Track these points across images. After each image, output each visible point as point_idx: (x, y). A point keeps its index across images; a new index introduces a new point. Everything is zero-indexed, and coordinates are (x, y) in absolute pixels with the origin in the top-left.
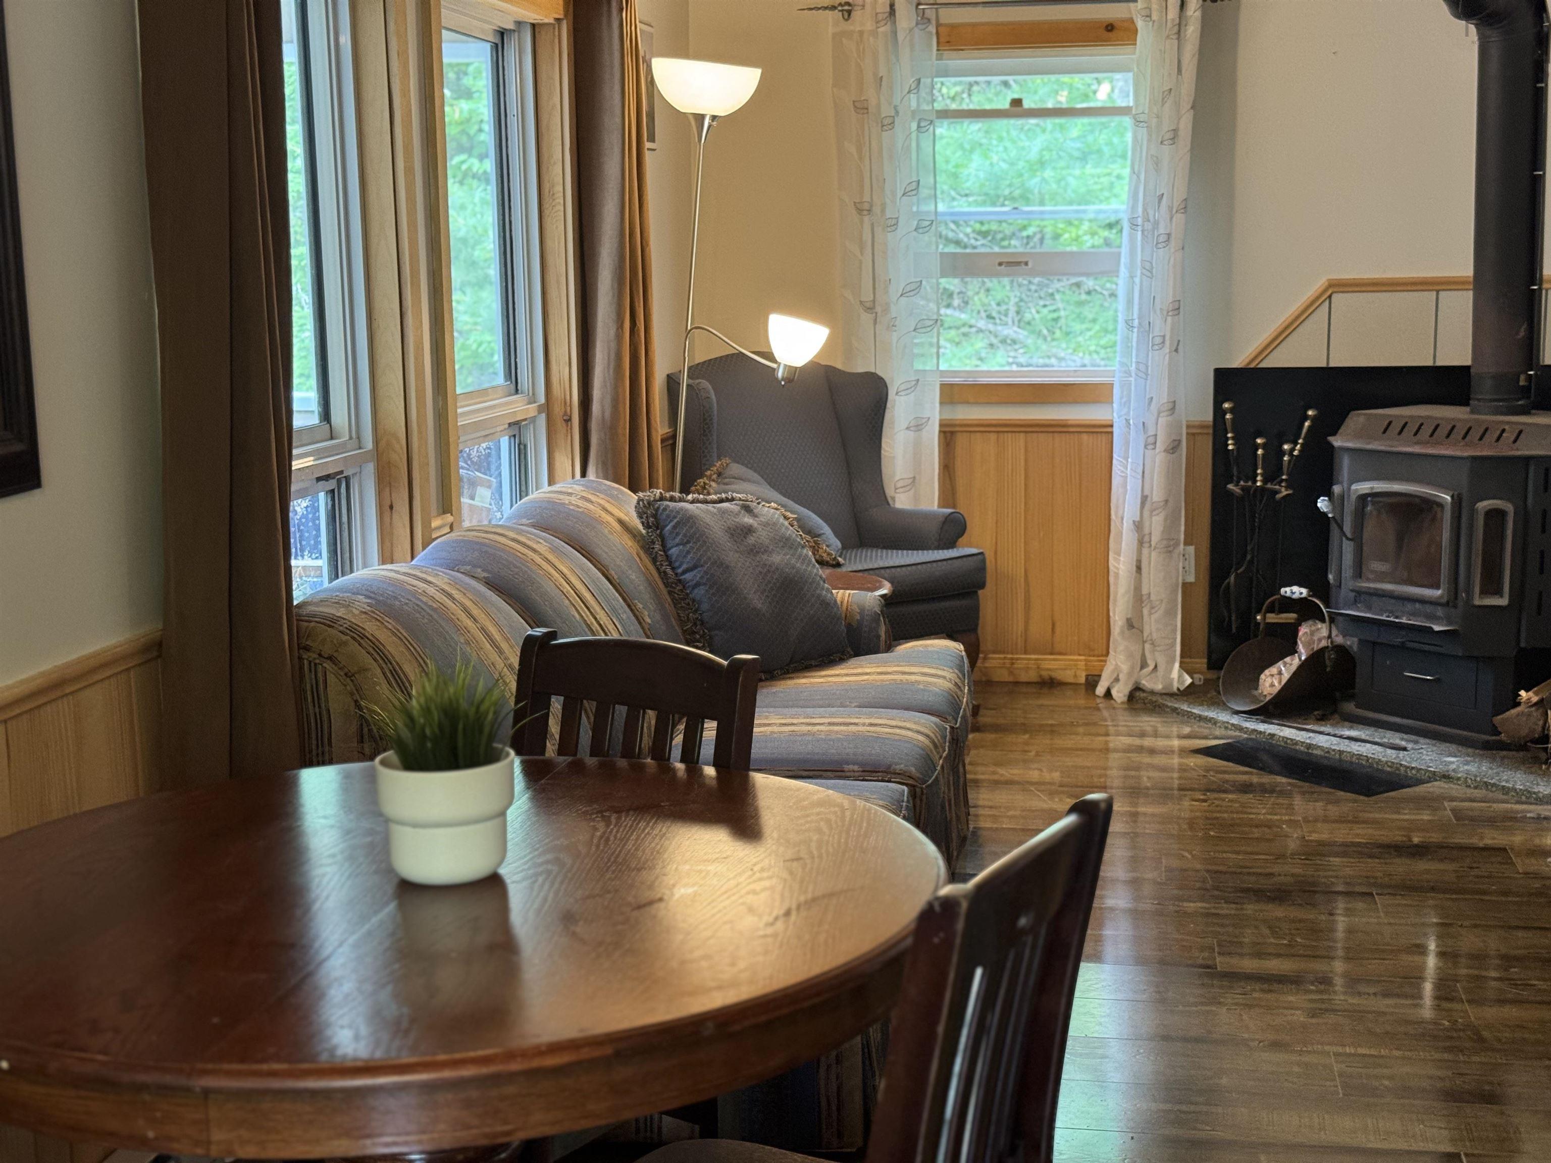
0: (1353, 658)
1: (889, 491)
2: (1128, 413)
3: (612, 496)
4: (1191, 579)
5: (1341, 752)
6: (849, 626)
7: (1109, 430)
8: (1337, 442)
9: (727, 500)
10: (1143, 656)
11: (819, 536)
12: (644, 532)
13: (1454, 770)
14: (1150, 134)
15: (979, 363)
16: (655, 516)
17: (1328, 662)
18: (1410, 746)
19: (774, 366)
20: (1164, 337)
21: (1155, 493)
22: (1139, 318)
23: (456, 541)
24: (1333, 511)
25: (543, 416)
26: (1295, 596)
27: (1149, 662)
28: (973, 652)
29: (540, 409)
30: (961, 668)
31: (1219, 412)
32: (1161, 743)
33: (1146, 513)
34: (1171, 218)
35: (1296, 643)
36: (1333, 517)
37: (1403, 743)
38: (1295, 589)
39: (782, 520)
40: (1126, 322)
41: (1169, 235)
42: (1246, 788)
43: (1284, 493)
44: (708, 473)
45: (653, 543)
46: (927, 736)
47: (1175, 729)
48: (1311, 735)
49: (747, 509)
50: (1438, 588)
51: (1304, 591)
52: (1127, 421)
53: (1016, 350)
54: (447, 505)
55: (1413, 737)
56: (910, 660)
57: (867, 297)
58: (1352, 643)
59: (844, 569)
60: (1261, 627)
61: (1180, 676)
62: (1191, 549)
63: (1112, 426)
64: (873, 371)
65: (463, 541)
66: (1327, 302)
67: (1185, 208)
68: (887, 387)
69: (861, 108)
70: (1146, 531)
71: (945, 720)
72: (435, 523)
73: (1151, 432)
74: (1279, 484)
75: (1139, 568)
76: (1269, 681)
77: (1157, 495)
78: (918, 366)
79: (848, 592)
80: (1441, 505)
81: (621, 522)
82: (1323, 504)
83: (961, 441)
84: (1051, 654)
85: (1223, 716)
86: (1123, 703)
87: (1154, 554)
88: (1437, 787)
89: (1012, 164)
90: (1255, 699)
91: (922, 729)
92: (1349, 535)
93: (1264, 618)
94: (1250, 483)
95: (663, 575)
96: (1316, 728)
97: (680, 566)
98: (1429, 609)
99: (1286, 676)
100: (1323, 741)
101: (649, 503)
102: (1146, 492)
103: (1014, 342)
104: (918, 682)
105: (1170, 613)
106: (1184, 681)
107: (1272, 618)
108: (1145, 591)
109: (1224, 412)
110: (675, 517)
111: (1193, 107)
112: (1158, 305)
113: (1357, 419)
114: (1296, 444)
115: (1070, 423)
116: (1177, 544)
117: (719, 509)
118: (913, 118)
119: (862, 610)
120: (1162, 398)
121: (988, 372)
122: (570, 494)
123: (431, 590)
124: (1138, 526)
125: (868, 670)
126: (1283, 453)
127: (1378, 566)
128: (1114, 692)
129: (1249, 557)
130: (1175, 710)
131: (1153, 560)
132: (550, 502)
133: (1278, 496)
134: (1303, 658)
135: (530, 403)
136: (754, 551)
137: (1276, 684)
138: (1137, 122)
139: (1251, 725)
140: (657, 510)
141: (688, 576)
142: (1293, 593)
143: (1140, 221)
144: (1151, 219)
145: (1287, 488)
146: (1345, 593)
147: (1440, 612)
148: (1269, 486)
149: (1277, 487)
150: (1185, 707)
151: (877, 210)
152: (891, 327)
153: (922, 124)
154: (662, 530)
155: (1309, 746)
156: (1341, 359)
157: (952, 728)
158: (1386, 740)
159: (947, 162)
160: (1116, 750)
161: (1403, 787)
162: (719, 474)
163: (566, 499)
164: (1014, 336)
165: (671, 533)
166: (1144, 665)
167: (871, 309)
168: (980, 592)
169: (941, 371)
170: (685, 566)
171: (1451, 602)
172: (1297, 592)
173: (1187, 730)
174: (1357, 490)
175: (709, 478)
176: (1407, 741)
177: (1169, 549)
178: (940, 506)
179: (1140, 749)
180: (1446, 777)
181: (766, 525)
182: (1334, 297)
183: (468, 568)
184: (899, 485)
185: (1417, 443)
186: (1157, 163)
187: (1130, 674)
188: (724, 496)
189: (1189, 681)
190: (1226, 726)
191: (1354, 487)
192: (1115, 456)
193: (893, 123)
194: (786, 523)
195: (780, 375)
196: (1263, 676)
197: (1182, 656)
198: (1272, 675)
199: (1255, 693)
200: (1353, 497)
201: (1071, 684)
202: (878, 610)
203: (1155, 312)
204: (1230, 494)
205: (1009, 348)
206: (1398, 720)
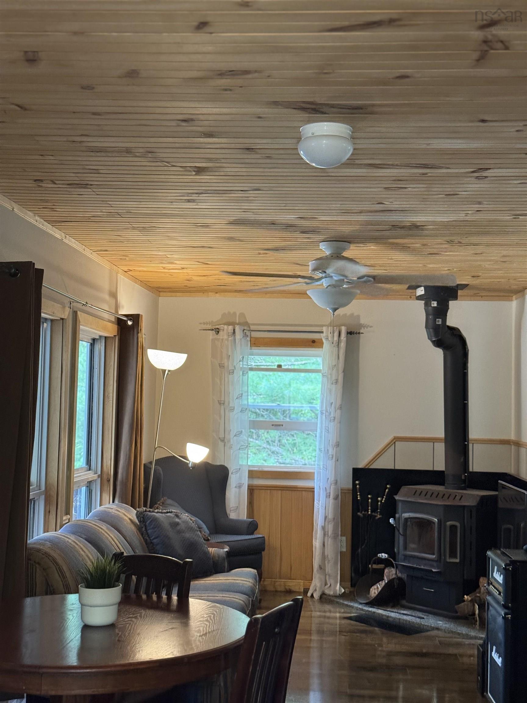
0: (405, 583)
1: (228, 512)
2: (320, 484)
3: (126, 509)
4: (344, 550)
5: (399, 619)
6: (213, 562)
7: (313, 490)
8: (397, 497)
9: (170, 512)
10: (326, 580)
11: (201, 528)
12: (138, 523)
13: (441, 626)
14: (328, 381)
15: (264, 462)
16: (143, 518)
17: (395, 584)
18: (425, 617)
19: (188, 462)
20: (333, 455)
21: (330, 514)
22: (324, 448)
23: (73, 524)
24: (396, 524)
25: (100, 479)
26: (383, 557)
27: (328, 583)
28: (260, 575)
29: (99, 476)
30: (256, 579)
31: (354, 485)
32: (332, 615)
33: (326, 523)
34: (336, 411)
35: (383, 576)
36: (396, 526)
37: (423, 616)
38: (383, 554)
39: (190, 520)
40: (319, 449)
41: (335, 417)
42: (362, 632)
43: (379, 516)
44: (159, 502)
45: (142, 528)
46: (243, 601)
47: (338, 610)
48: (389, 612)
49: (177, 516)
50: (433, 554)
51: (386, 555)
52: (320, 487)
53: (278, 457)
54: (68, 512)
55: (426, 614)
56: (236, 575)
57: (222, 436)
58: (404, 576)
59: (211, 541)
60: (371, 570)
61: (340, 589)
62: (344, 538)
63: (314, 488)
64: (223, 464)
65: (76, 525)
66: (394, 444)
67: (341, 408)
68: (228, 470)
69: (222, 366)
70: (326, 530)
71: (250, 597)
72: (64, 518)
73: (328, 491)
74: (377, 513)
75: (324, 545)
76: (373, 591)
77: (330, 516)
78: (241, 463)
79: (214, 549)
80: (434, 523)
81: (130, 519)
82: (391, 521)
83: (256, 492)
84: (290, 579)
85: (356, 605)
86: (318, 600)
87: (330, 540)
88: (435, 633)
89: (278, 385)
90: (368, 598)
91: (241, 599)
92: (401, 533)
93: (372, 566)
94: (366, 512)
95: (146, 541)
96: (391, 610)
97: (152, 537)
98: (431, 562)
99: (380, 589)
100: (393, 615)
101: (141, 512)
102: (327, 515)
103: (277, 453)
104: (240, 583)
105: (336, 563)
106: (341, 591)
107: (375, 566)
108: (326, 554)
109: (356, 485)
110: (150, 518)
111: (343, 372)
112: (331, 444)
113: (404, 489)
114: (383, 498)
115: (298, 487)
116: (338, 536)
117: (167, 516)
118: (241, 370)
119: (219, 557)
120: (332, 479)
121: (268, 466)
122: (112, 509)
123: (70, 541)
124: (323, 528)
125: (221, 579)
126: (378, 501)
127: (412, 546)
128: (314, 595)
129: (366, 541)
130: (337, 602)
131: (329, 542)
132: (105, 511)
133: (377, 518)
134: (386, 582)
135: (95, 474)
136: (179, 532)
137: (376, 592)
138: (323, 376)
139: (366, 608)
140: (144, 515)
141: (155, 541)
142: (382, 556)
143: (324, 412)
144: (328, 411)
145: (380, 515)
146: (401, 557)
147: (435, 564)
148: (373, 514)
149: (376, 514)
150: (341, 601)
151: (226, 403)
152: (231, 448)
153: (244, 373)
154: (146, 522)
155: (388, 617)
156: (399, 466)
157: (252, 600)
158: (417, 615)
159: (253, 382)
160: (314, 617)
161: (422, 632)
162: (163, 503)
163: (111, 511)
164: (278, 451)
165: (149, 524)
166: (326, 584)
167: (223, 440)
168: (263, 553)
169: (249, 465)
170: (153, 537)
171: (439, 560)
172: (384, 556)
173: (343, 611)
174: (404, 516)
175: (159, 504)
176: (425, 615)
177: (335, 537)
178: (247, 518)
179: (325, 617)
180: (438, 629)
181: (183, 522)
182: (396, 443)
183: (79, 534)
184: (232, 509)
185: (426, 499)
186: (330, 391)
187: (321, 588)
188: (169, 511)
189: (343, 591)
190: (357, 609)
191: (403, 515)
192: (315, 500)
193: (233, 372)
194: (191, 522)
195: (190, 465)
196: (371, 589)
197: (341, 581)
198: (375, 589)
199: (368, 596)
200: (403, 519)
201: (298, 592)
202: (225, 556)
203: (330, 446)
204: (359, 516)
205: (276, 455)
206: (421, 607)
